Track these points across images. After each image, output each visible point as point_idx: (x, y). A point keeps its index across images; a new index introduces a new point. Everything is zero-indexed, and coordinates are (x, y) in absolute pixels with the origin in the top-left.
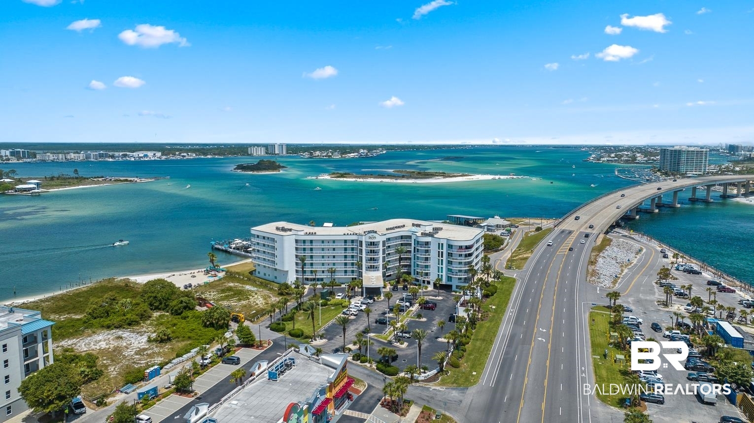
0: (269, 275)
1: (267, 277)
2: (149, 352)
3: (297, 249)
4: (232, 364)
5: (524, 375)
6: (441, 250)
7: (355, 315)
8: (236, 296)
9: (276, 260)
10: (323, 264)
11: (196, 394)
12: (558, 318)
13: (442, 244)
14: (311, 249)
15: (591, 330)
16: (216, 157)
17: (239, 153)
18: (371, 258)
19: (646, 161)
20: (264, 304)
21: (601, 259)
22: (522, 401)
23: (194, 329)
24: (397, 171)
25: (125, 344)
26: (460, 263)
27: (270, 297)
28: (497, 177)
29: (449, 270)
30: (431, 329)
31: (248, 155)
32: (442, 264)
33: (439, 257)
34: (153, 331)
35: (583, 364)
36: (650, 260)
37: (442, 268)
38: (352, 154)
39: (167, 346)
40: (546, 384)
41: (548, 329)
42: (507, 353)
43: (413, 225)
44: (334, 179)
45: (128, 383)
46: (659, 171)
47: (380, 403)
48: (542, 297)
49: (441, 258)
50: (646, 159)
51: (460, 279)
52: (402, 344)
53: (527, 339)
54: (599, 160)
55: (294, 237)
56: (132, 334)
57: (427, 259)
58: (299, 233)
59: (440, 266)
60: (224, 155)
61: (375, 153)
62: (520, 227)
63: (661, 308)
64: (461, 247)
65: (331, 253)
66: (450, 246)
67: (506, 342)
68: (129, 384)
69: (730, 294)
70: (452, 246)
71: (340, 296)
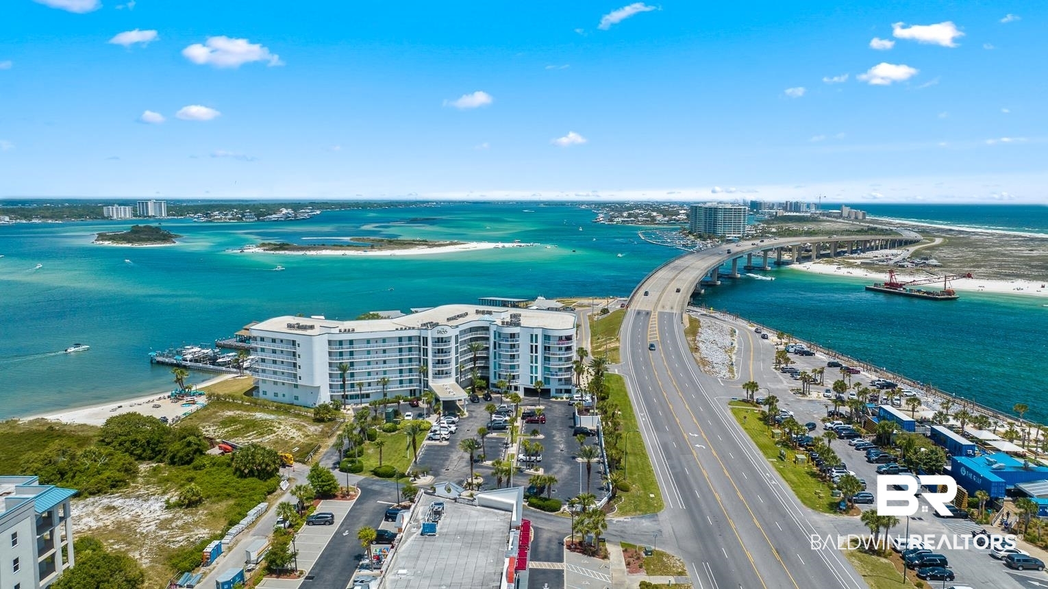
0: (284, 395)
1: (280, 398)
2: (179, 523)
3: (330, 354)
4: (324, 524)
5: (711, 491)
6: (534, 344)
7: (447, 440)
8: (251, 429)
9: (299, 372)
10: (369, 374)
11: (302, 573)
12: (700, 419)
13: (536, 336)
14: (351, 353)
15: (746, 429)
16: (50, 221)
17: (88, 215)
18: (439, 360)
19: (668, 221)
20: (303, 436)
21: (701, 344)
22: (730, 521)
23: (228, 482)
24: (357, 239)
25: (128, 517)
26: (560, 359)
27: (304, 426)
28: (500, 245)
29: (546, 369)
30: (559, 448)
31: (104, 218)
32: (536, 362)
33: (532, 352)
34: (160, 491)
35: (765, 472)
36: (751, 341)
37: (536, 367)
38: (274, 216)
39: (201, 512)
40: (741, 497)
41: (699, 433)
42: (672, 467)
43: (477, 312)
44: (269, 252)
45: (184, 573)
46: (690, 233)
47: (565, 547)
48: (665, 395)
49: (534, 354)
50: (666, 219)
51: (560, 380)
52: (537, 470)
53: (684, 449)
54: (612, 221)
55: (326, 337)
56: (127, 500)
57: (513, 357)
58: (333, 331)
59: (534, 365)
60: (62, 218)
61: (304, 213)
62: (577, 309)
63: (799, 397)
64: (560, 338)
65: (381, 357)
66: (547, 338)
67: (662, 455)
68: (186, 574)
69: (856, 375)
70: (549, 336)
71: (410, 416)
